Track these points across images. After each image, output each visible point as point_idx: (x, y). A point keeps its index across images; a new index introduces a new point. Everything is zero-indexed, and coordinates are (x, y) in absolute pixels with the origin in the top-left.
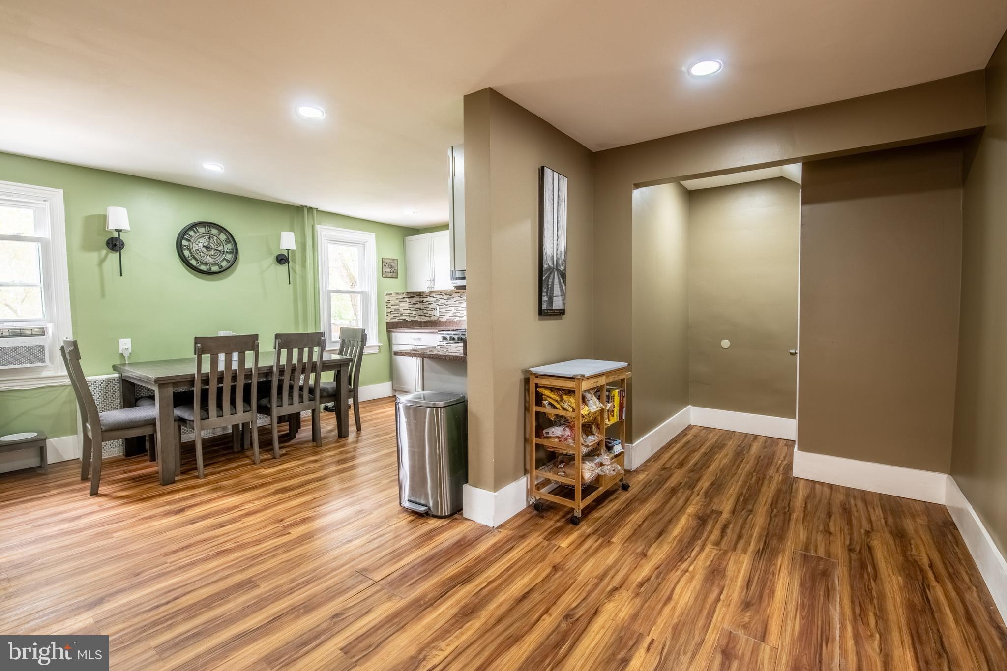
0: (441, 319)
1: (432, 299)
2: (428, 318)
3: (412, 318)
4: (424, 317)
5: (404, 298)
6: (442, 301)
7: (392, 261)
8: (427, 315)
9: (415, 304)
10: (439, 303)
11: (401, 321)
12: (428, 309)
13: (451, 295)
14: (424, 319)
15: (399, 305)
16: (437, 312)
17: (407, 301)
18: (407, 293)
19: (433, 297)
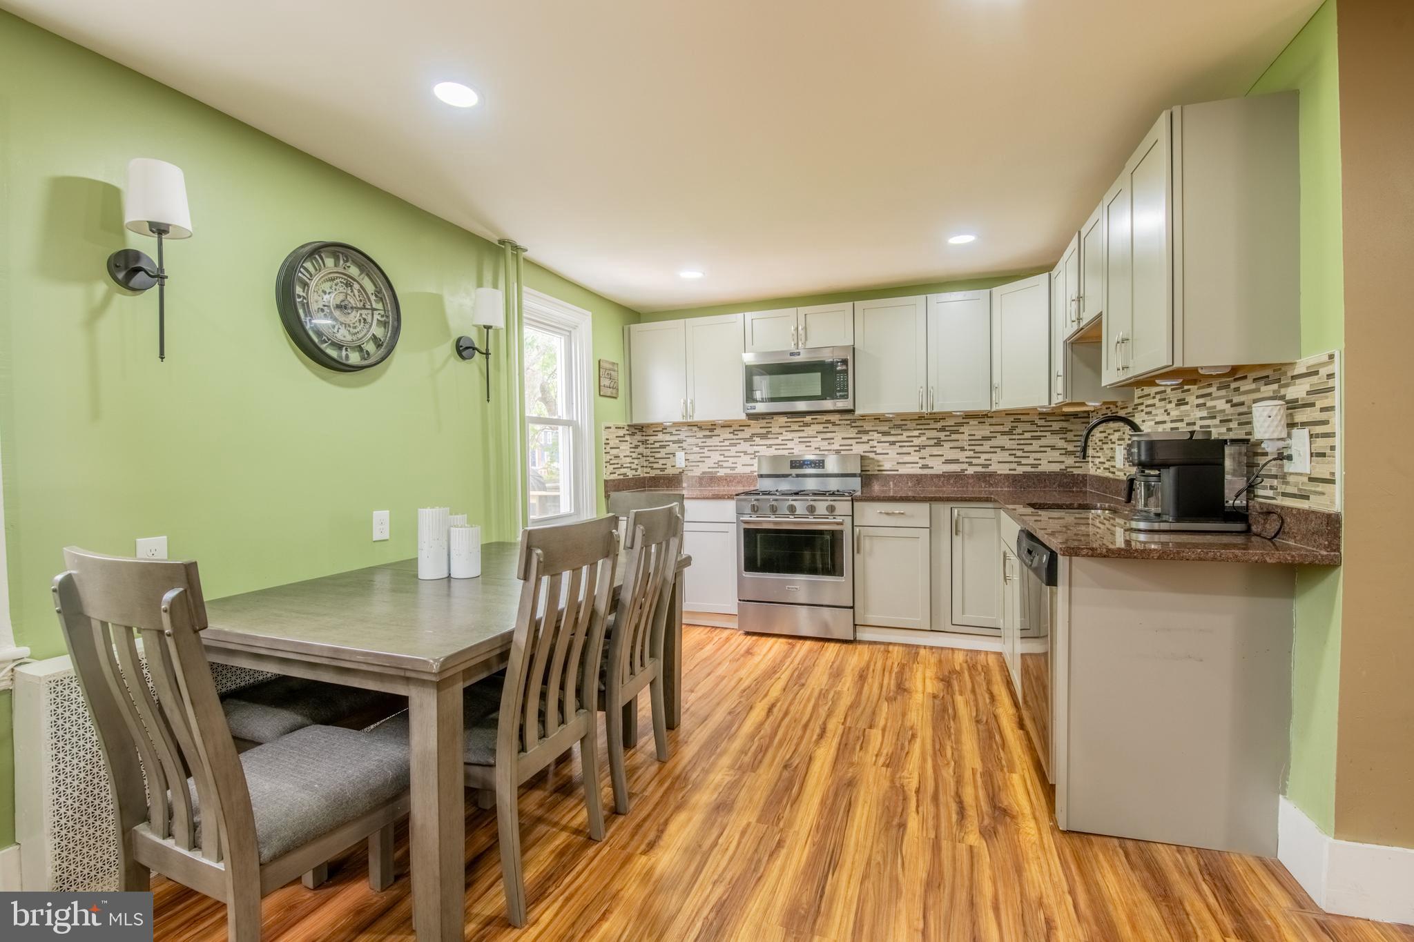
0: (690, 473)
1: (668, 437)
2: (658, 472)
4: (649, 470)
5: (624, 436)
6: (690, 440)
7: (611, 367)
8: (655, 466)
9: (636, 447)
10: (684, 445)
11: (622, 477)
12: (658, 455)
13: (712, 430)
14: (649, 473)
15: (619, 448)
16: (680, 460)
17: (627, 441)
18: (628, 425)
19: (671, 434)
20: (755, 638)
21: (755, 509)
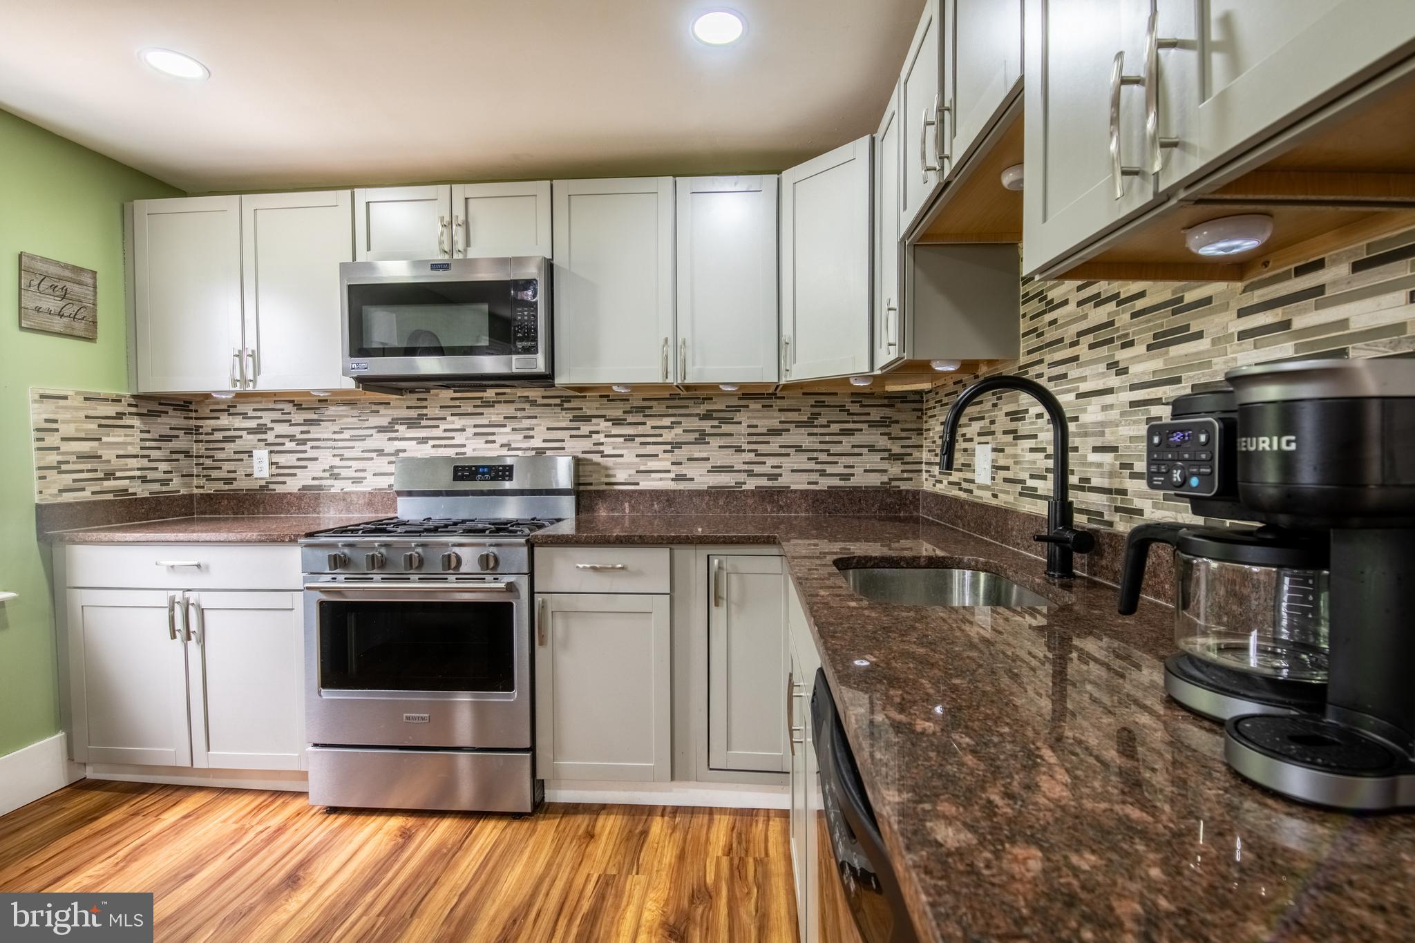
0: (279, 489)
1: (238, 422)
2: (220, 486)
3: (156, 487)
4: (202, 482)
5: (120, 416)
6: (282, 429)
7: (65, 272)
8: (215, 474)
9: (164, 438)
10: (270, 437)
11: (110, 497)
12: (220, 455)
13: (320, 410)
14: (203, 487)
15: (100, 439)
16: (260, 466)
17: (132, 427)
18: (134, 397)
19: (245, 416)
20: (343, 819)
21: (339, 562)
